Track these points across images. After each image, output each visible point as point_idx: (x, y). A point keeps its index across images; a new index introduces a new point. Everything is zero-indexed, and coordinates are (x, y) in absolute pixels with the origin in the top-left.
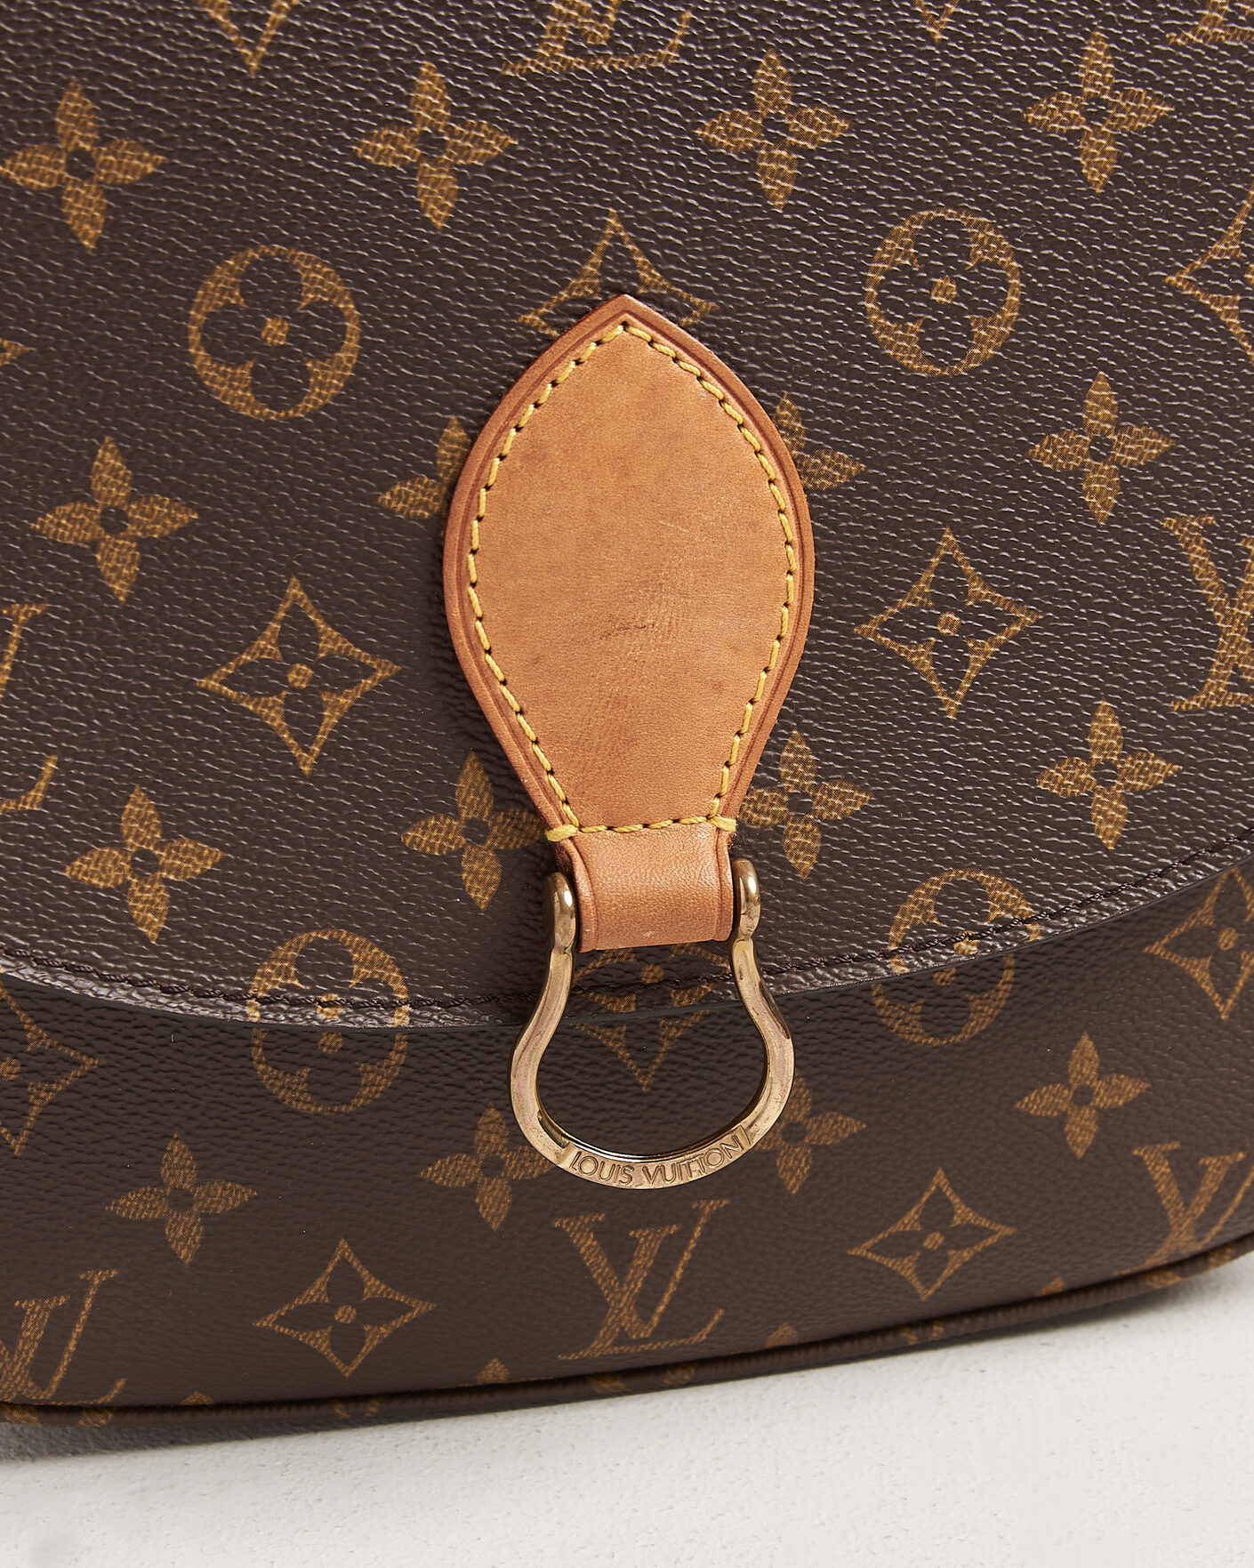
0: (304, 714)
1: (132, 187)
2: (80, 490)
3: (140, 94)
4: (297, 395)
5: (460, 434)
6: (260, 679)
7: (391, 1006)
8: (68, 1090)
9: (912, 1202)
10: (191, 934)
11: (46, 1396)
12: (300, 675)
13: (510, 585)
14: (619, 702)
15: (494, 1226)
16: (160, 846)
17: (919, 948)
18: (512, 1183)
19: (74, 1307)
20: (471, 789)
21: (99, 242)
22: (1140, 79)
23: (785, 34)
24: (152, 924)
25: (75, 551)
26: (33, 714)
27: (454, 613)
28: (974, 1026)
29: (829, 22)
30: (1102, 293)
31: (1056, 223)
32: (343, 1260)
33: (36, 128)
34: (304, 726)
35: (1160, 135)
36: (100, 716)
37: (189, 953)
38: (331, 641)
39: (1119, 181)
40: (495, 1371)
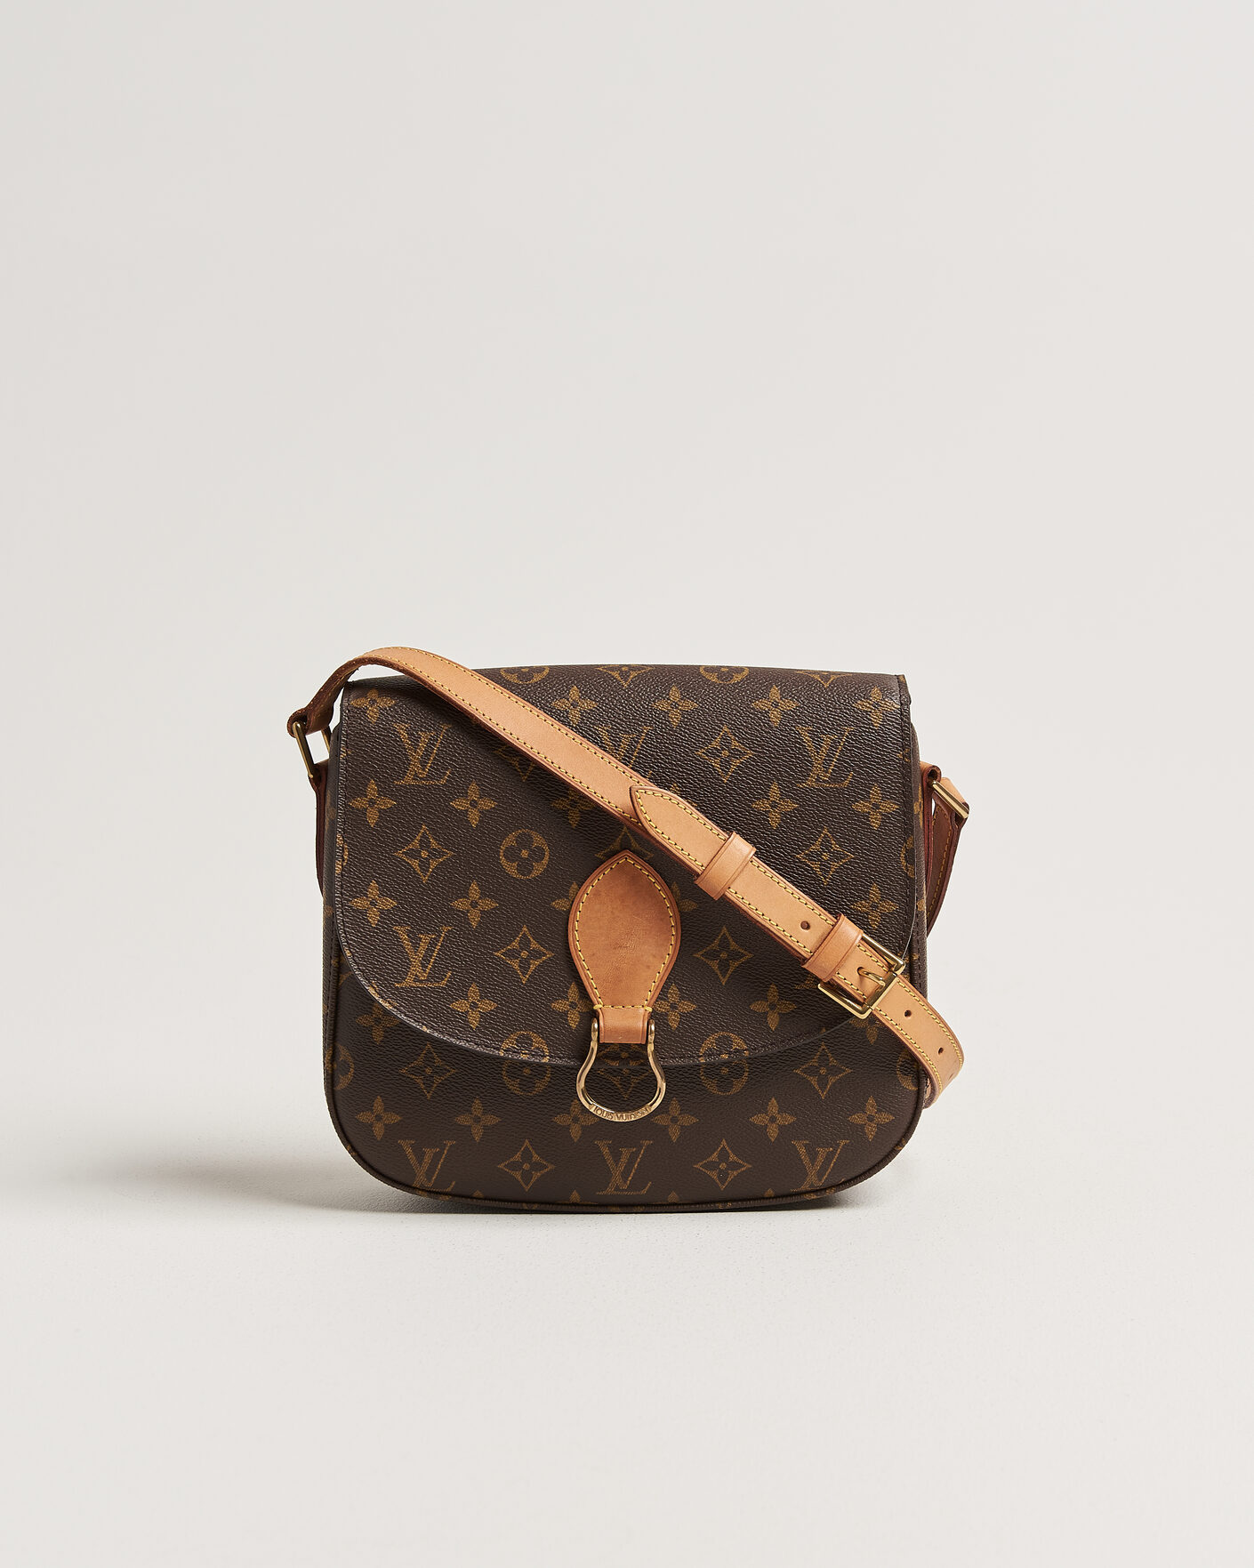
0: (525, 966)
1: (487, 811)
2: (465, 895)
3: (492, 785)
4: (530, 872)
5: (576, 887)
6: (512, 954)
7: (544, 1056)
8: (446, 1079)
9: (715, 1150)
10: (486, 1028)
11: (429, 1185)
12: (524, 954)
13: (587, 931)
14: (617, 969)
15: (575, 1141)
16: (479, 1001)
17: (709, 1055)
18: (582, 1126)
19: (441, 1153)
20: (573, 992)
21: (477, 825)
22: (788, 797)
23: (679, 779)
24: (474, 1024)
25: (462, 912)
26: (446, 959)
27: (571, 939)
28: (734, 1091)
29: (693, 776)
30: (776, 859)
31: (761, 837)
32: (527, 1147)
33: (462, 793)
34: (525, 969)
35: (794, 813)
36: (465, 961)
37: (485, 1034)
38: (534, 945)
39: (781, 826)
40: (575, 1197)
